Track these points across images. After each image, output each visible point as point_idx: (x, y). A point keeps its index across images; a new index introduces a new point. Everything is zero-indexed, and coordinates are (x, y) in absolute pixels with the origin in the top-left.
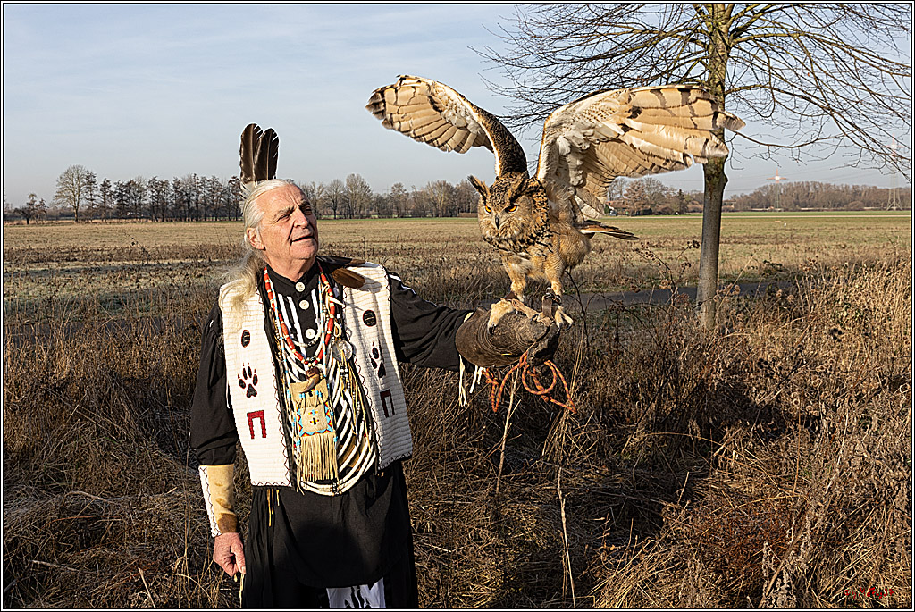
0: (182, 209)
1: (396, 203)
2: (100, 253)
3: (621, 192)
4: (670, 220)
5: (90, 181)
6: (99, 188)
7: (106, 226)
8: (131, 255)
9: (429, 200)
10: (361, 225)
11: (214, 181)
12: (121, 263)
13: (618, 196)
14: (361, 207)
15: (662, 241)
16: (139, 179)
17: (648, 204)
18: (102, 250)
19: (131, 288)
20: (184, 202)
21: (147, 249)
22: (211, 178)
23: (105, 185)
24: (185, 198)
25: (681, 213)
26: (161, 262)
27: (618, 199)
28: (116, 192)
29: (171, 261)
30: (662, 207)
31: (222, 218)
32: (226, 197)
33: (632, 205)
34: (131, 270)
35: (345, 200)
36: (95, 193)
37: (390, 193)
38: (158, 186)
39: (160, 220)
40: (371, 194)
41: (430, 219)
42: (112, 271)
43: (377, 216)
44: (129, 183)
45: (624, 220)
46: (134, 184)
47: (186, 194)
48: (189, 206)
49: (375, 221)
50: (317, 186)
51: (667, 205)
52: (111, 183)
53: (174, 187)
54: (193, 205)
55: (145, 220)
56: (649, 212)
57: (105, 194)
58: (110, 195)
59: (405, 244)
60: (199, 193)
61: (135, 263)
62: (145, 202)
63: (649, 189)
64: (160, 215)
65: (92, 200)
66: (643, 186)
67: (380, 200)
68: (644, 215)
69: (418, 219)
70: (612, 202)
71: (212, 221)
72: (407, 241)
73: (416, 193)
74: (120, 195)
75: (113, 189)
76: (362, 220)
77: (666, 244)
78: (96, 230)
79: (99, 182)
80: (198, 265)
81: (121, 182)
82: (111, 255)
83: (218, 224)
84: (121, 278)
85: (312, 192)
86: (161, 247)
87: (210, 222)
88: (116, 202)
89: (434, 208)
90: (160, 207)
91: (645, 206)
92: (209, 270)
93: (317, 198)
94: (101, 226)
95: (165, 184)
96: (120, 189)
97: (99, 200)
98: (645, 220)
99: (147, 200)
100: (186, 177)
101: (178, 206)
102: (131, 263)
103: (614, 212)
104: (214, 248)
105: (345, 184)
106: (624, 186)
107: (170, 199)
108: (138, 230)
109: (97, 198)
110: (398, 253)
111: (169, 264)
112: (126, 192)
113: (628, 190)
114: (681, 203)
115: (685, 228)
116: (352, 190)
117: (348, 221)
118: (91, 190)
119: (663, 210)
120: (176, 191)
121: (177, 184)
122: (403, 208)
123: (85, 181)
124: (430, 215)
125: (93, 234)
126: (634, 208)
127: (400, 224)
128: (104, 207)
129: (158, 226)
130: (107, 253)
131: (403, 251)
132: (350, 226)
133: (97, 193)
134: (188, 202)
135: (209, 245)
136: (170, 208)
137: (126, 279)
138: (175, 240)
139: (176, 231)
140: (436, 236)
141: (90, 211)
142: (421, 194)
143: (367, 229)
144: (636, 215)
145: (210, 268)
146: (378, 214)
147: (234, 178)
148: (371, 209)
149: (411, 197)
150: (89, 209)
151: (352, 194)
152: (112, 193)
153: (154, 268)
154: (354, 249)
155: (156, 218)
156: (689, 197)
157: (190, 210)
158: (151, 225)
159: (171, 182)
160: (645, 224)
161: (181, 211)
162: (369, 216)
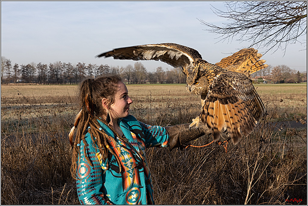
0: (54, 78)
1: (158, 76)
2: (11, 99)
3: (269, 72)
4: (294, 86)
5: (8, 64)
6: (13, 67)
7: (16, 86)
8: (28, 101)
9: (175, 75)
10: (141, 87)
11: (69, 65)
12: (22, 105)
13: (267, 74)
14: (141, 78)
15: (292, 96)
16: (33, 63)
17: (282, 78)
18: (13, 98)
19: (26, 117)
20: (55, 75)
21: (36, 98)
22: (68, 63)
23: (16, 66)
24: (55, 73)
25: (298, 82)
26: (42, 104)
27: (268, 75)
28: (21, 70)
29: (47, 104)
30: (289, 79)
31: (73, 83)
32: (75, 73)
33: (275, 78)
34: (26, 108)
35: (134, 75)
36: (11, 70)
37: (155, 71)
38: (42, 67)
39: (43, 84)
40: (146, 72)
41: (175, 85)
42: (17, 109)
43: (149, 83)
44: (27, 66)
45: (270, 86)
46: (30, 66)
47: (56, 71)
48: (57, 77)
49: (148, 85)
50: (120, 68)
51: (292, 78)
52: (19, 65)
53: (50, 68)
54: (59, 76)
55: (35, 84)
56: (282, 82)
57: (15, 71)
58: (18, 71)
59: (164, 97)
60: (62, 71)
61: (29, 105)
62: (36, 75)
63: (283, 70)
64: (43, 81)
65: (9, 74)
66: (280, 69)
67: (151, 75)
68: (280, 83)
69: (169, 84)
70: (264, 77)
71: (69, 85)
72: (164, 95)
73: (169, 72)
74: (23, 71)
75: (20, 68)
76: (142, 85)
77: (294, 98)
78: (11, 88)
79: (13, 65)
80: (61, 106)
81: (23, 65)
82: (17, 101)
83: (72, 86)
84: (21, 113)
85: (118, 71)
86: (43, 97)
87: (67, 85)
88: (21, 75)
89: (177, 79)
90: (43, 78)
91: (281, 79)
92: (66, 108)
93: (120, 74)
94: (13, 86)
95: (45, 66)
96: (23, 68)
97: (13, 74)
98: (281, 86)
99: (37, 74)
100: (56, 63)
101: (52, 77)
102: (27, 105)
103: (265, 82)
104: (69, 97)
105: (134, 67)
106: (271, 69)
107: (48, 73)
108: (32, 88)
109: (12, 73)
110: (161, 101)
111: (46, 105)
112: (26, 70)
113: (273, 71)
114: (299, 78)
115: (301, 89)
116: (137, 70)
117: (135, 85)
118: (9, 69)
119: (290, 81)
120: (51, 70)
121: (51, 66)
122: (162, 79)
123: (6, 64)
124: (175, 82)
125: (10, 90)
126: (276, 80)
127: (161, 87)
128: (15, 78)
129: (42, 86)
130: (15, 100)
131: (163, 100)
132: (136, 87)
133: (12, 70)
134: (57, 75)
135: (66, 96)
136: (48, 78)
137: (23, 113)
138: (50, 93)
139: (51, 89)
140: (179, 93)
141: (8, 79)
142: (171, 72)
143: (144, 89)
144: (277, 83)
145: (67, 107)
146: (150, 82)
147: (79, 63)
148: (146, 79)
149: (166, 74)
150: (8, 78)
151: (137, 72)
152: (19, 70)
153: (38, 107)
154: (139, 99)
155: (41, 83)
156: (302, 74)
157: (58, 79)
158: (38, 86)
159: (48, 65)
160: (282, 88)
161: (53, 79)
162: (145, 83)
